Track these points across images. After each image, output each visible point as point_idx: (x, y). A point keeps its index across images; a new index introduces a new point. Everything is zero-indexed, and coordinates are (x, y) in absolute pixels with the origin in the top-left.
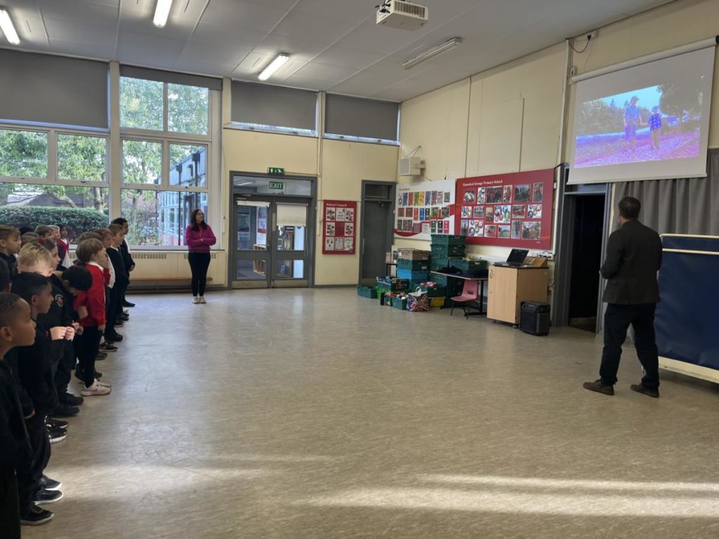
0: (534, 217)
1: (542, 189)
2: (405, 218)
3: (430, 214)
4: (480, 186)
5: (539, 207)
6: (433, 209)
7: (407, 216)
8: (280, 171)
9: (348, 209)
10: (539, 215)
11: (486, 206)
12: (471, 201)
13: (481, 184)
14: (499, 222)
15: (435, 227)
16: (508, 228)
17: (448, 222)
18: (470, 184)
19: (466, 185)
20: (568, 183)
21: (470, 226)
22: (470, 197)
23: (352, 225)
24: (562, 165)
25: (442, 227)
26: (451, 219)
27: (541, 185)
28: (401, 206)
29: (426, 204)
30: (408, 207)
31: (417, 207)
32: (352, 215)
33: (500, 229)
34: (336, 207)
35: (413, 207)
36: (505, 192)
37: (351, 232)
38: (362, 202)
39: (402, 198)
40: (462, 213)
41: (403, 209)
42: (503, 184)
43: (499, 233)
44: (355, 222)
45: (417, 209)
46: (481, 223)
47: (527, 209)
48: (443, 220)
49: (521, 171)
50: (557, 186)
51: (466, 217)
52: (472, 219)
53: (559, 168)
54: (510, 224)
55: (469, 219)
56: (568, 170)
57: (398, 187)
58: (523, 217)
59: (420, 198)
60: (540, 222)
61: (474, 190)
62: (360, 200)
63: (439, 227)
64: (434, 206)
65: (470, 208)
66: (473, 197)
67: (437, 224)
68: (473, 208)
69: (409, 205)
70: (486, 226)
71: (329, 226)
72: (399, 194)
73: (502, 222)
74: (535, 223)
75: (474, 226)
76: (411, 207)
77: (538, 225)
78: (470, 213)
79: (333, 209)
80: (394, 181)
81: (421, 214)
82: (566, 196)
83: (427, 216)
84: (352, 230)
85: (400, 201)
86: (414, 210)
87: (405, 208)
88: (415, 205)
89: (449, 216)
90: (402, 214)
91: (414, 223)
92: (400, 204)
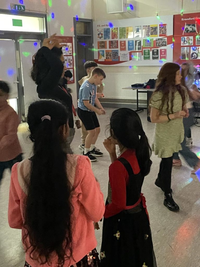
2: (108, 49)
3: (142, 45)
6: (146, 41)
7: (110, 48)
8: (22, 8)
9: (68, 44)
12: (192, 32)
15: (149, 54)
17: (165, 51)
18: (190, 19)
19: (186, 19)
21: (192, 51)
22: (190, 29)
23: (71, 58)
25: (157, 54)
26: (169, 48)
28: (103, 40)
30: (111, 40)
31: (123, 39)
32: (71, 49)
35: (119, 40)
38: (75, 37)
39: (103, 33)
40: (182, 42)
41: (104, 42)
44: (73, 56)
45: (125, 42)
48: (159, 49)
51: (187, 44)
52: (194, 46)
55: (190, 46)
57: (94, 22)
59: (127, 32)
61: (195, 23)
63: (153, 54)
64: (146, 38)
65: (191, 38)
66: (195, 29)
67: (151, 53)
68: (194, 38)
69: (113, 38)
72: (98, 29)
75: (197, 52)
76: (115, 39)
78: (191, 42)
80: (90, 18)
81: (129, 45)
83: (139, 47)
84: (72, 62)
85: (100, 36)
86: (121, 42)
87: (108, 41)
88: (120, 38)
89: (165, 45)
90: (104, 47)
91: (120, 53)
92: (100, 38)
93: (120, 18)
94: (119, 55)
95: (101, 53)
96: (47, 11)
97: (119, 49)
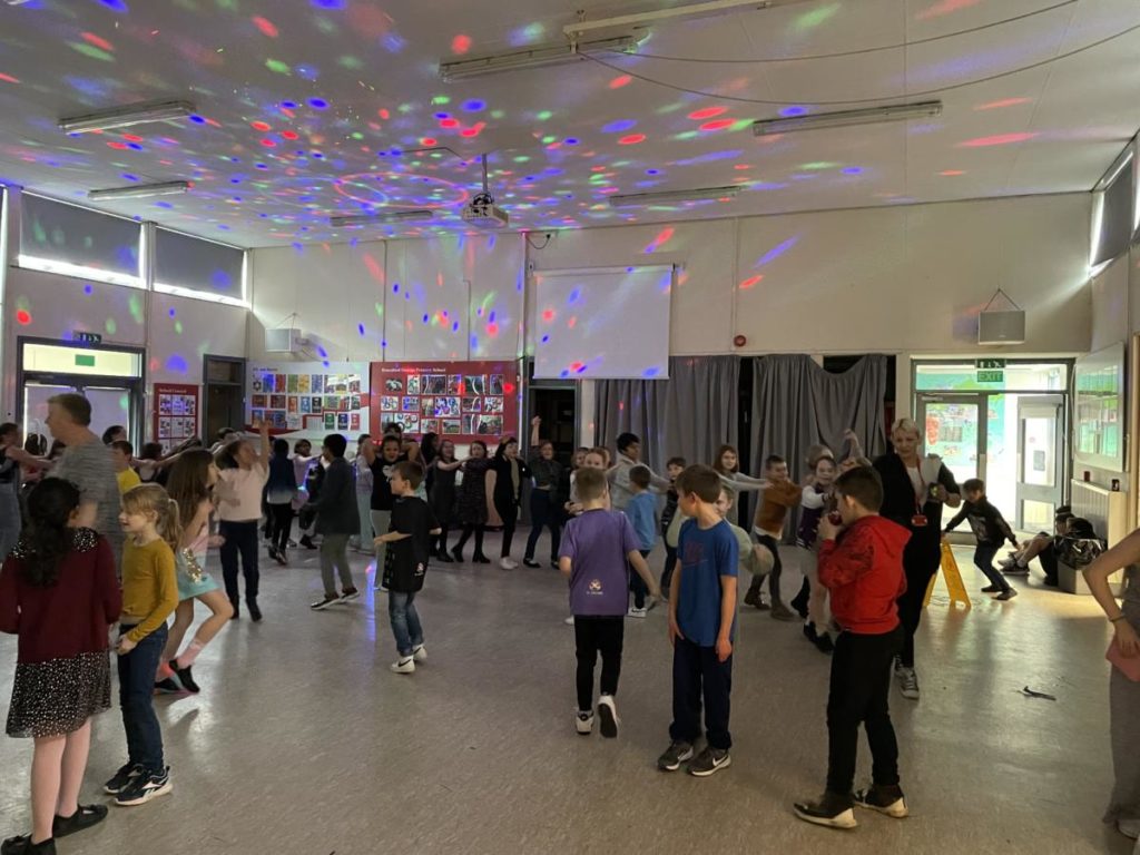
0: (494, 410)
1: (501, 381)
2: (269, 408)
3: (323, 404)
4: (411, 374)
5: (499, 401)
6: (329, 398)
7: (272, 407)
8: (95, 338)
9: (187, 397)
10: (501, 407)
11: (421, 397)
12: (398, 389)
13: (412, 371)
14: (444, 415)
15: (333, 421)
16: (458, 422)
17: (358, 416)
18: (393, 370)
19: (387, 370)
20: (534, 378)
22: (394, 386)
23: (192, 420)
24: (524, 357)
25: (346, 421)
26: (364, 412)
27: (501, 377)
28: (260, 392)
29: (313, 391)
30: (274, 393)
31: (293, 394)
32: (194, 406)
33: (445, 424)
34: (172, 394)
35: (287, 395)
36: (450, 382)
37: (191, 430)
38: (204, 386)
39: (261, 381)
40: (382, 405)
41: (262, 397)
42: (447, 373)
43: (443, 428)
44: (196, 416)
45: (296, 398)
46: (414, 417)
47: (483, 403)
48: (348, 413)
49: (472, 360)
50: (520, 379)
51: (390, 409)
52: (400, 411)
53: (522, 361)
54: (460, 418)
55: (394, 412)
56: (532, 365)
57: (248, 364)
58: (478, 410)
59: (300, 382)
60: (502, 417)
61: (402, 378)
62: (202, 384)
63: (340, 422)
64: (330, 394)
65: (396, 399)
66: (401, 385)
67: (336, 419)
68: (400, 399)
69: (277, 391)
70: (423, 421)
71: (163, 423)
72: (254, 374)
73: (448, 416)
74: (494, 417)
75: (403, 421)
76: (281, 393)
77: (499, 419)
78: (395, 405)
79: (168, 397)
80: (242, 356)
81: (302, 405)
82: (530, 390)
83: (318, 408)
84: (193, 427)
85: (257, 386)
86: (290, 398)
87: (269, 395)
88: (289, 391)
89: (358, 408)
90: (262, 404)
91: (289, 416)
92: (257, 389)
93: (290, 361)
94: (287, 419)
95: (257, 414)
96: (149, 344)
97: (286, 409)
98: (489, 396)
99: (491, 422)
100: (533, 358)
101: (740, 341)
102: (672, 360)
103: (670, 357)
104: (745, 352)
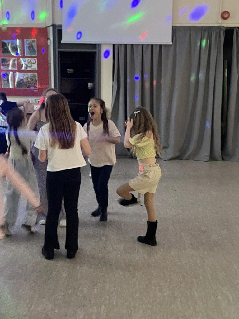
0: (29, 69)
1: (35, 45)
5: (33, 60)
10: (35, 67)
20: (62, 42)
24: (54, 26)
47: (19, 62)
50: (50, 43)
53: (51, 28)
56: (60, 32)
58: (16, 69)
60: (36, 74)
74: (30, 74)
77: (34, 76)
82: (59, 52)
98: (24, 56)
99: (27, 78)
100: (61, 26)
101: (225, 15)
102: (175, 30)
103: (173, 27)
104: (228, 23)
